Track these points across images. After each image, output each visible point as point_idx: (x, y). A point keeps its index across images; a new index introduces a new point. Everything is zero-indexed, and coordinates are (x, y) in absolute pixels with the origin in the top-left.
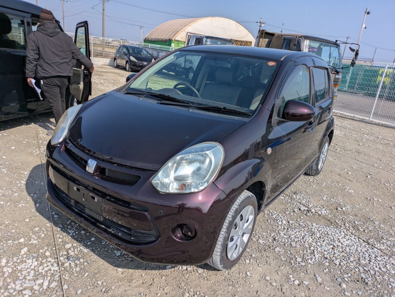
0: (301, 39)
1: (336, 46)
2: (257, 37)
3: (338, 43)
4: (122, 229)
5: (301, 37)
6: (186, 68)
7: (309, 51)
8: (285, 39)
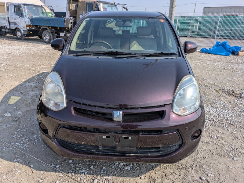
0: (97, 3)
1: (115, 6)
2: (67, 3)
3: (115, 4)
4: (152, 150)
5: (97, 2)
6: (12, 29)
7: (104, 10)
8: (87, 3)
